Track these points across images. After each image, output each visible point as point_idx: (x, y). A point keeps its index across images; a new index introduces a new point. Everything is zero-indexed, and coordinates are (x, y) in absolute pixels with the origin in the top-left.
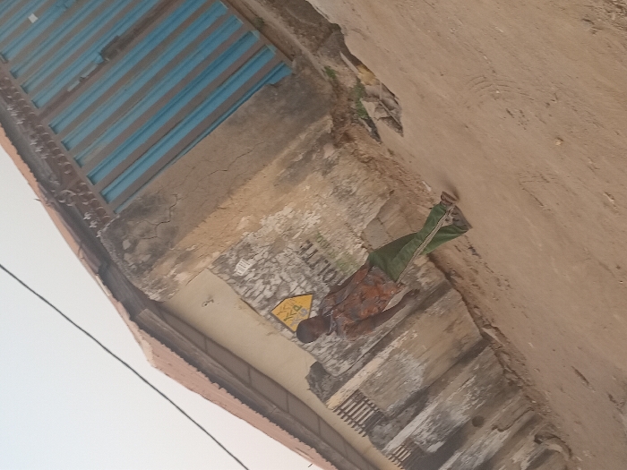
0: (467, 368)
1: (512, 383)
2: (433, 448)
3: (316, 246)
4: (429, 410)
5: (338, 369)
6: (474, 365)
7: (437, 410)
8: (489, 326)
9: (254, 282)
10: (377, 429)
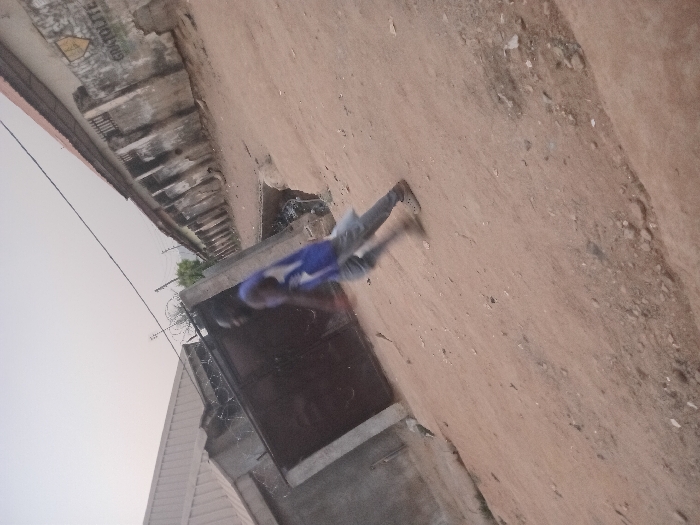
0: (180, 120)
1: (204, 136)
2: (147, 159)
3: (99, 8)
4: (150, 137)
5: (97, 95)
6: (185, 119)
7: (156, 139)
8: (201, 99)
9: (47, 16)
10: (114, 139)
